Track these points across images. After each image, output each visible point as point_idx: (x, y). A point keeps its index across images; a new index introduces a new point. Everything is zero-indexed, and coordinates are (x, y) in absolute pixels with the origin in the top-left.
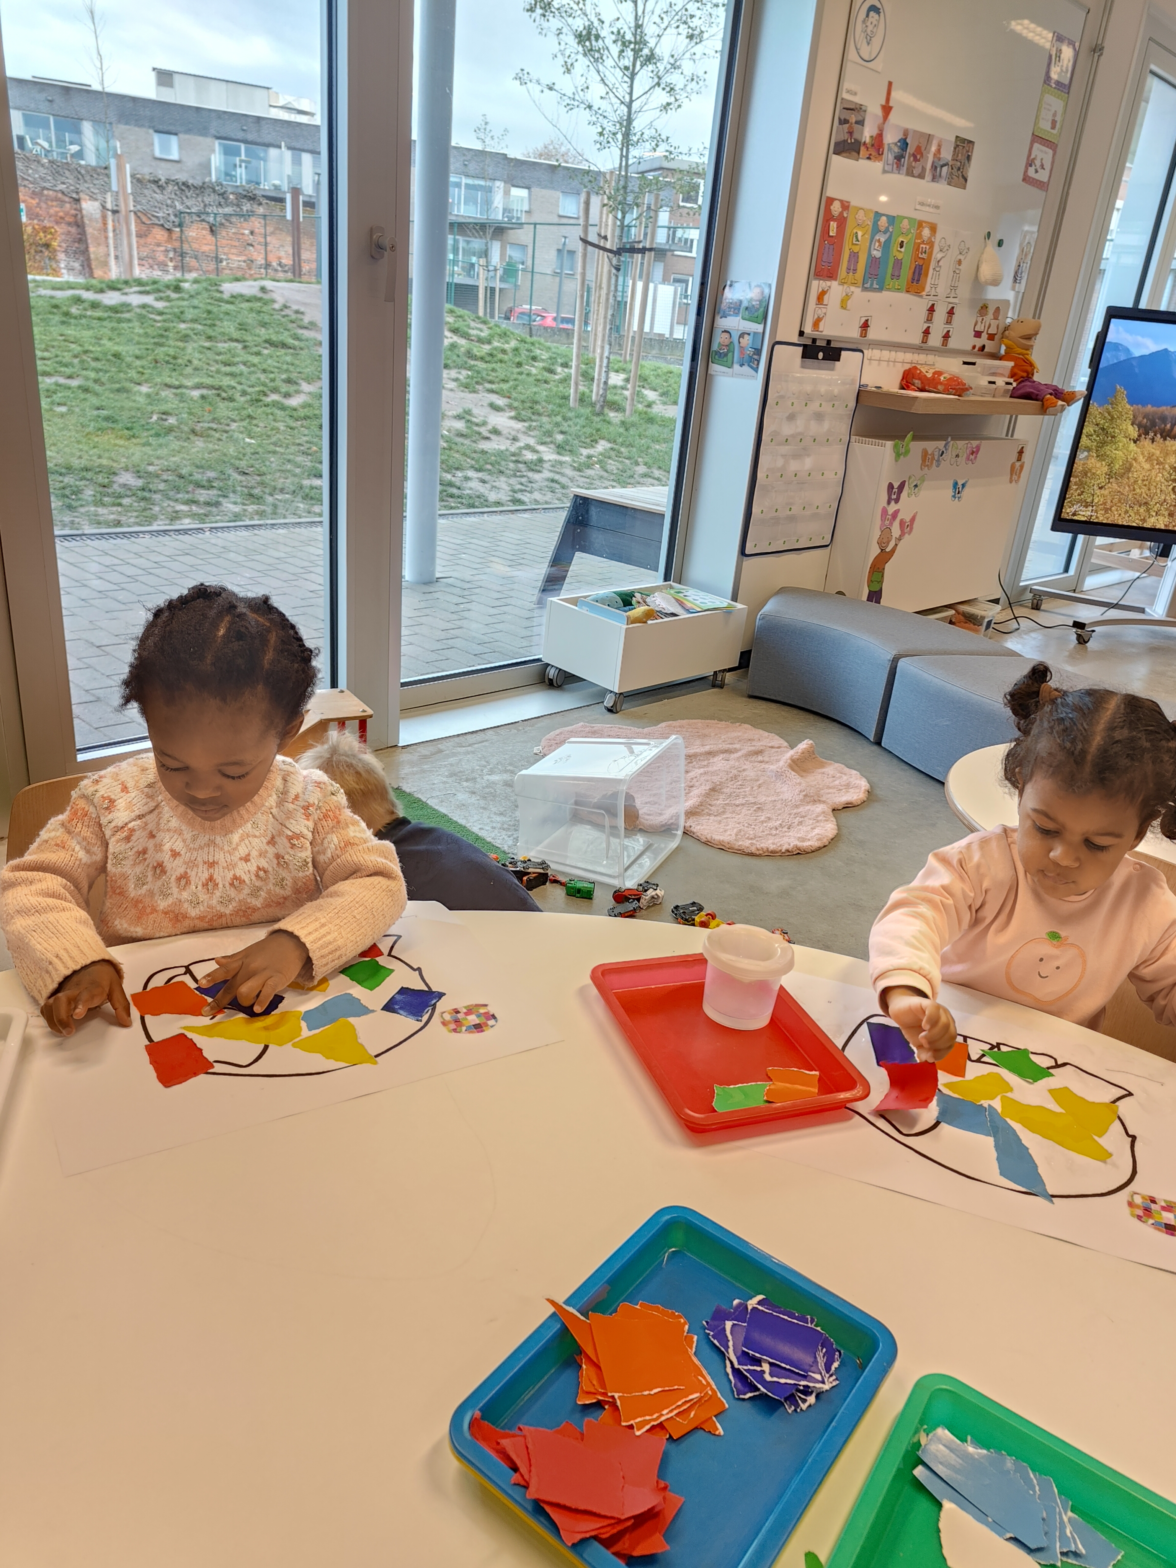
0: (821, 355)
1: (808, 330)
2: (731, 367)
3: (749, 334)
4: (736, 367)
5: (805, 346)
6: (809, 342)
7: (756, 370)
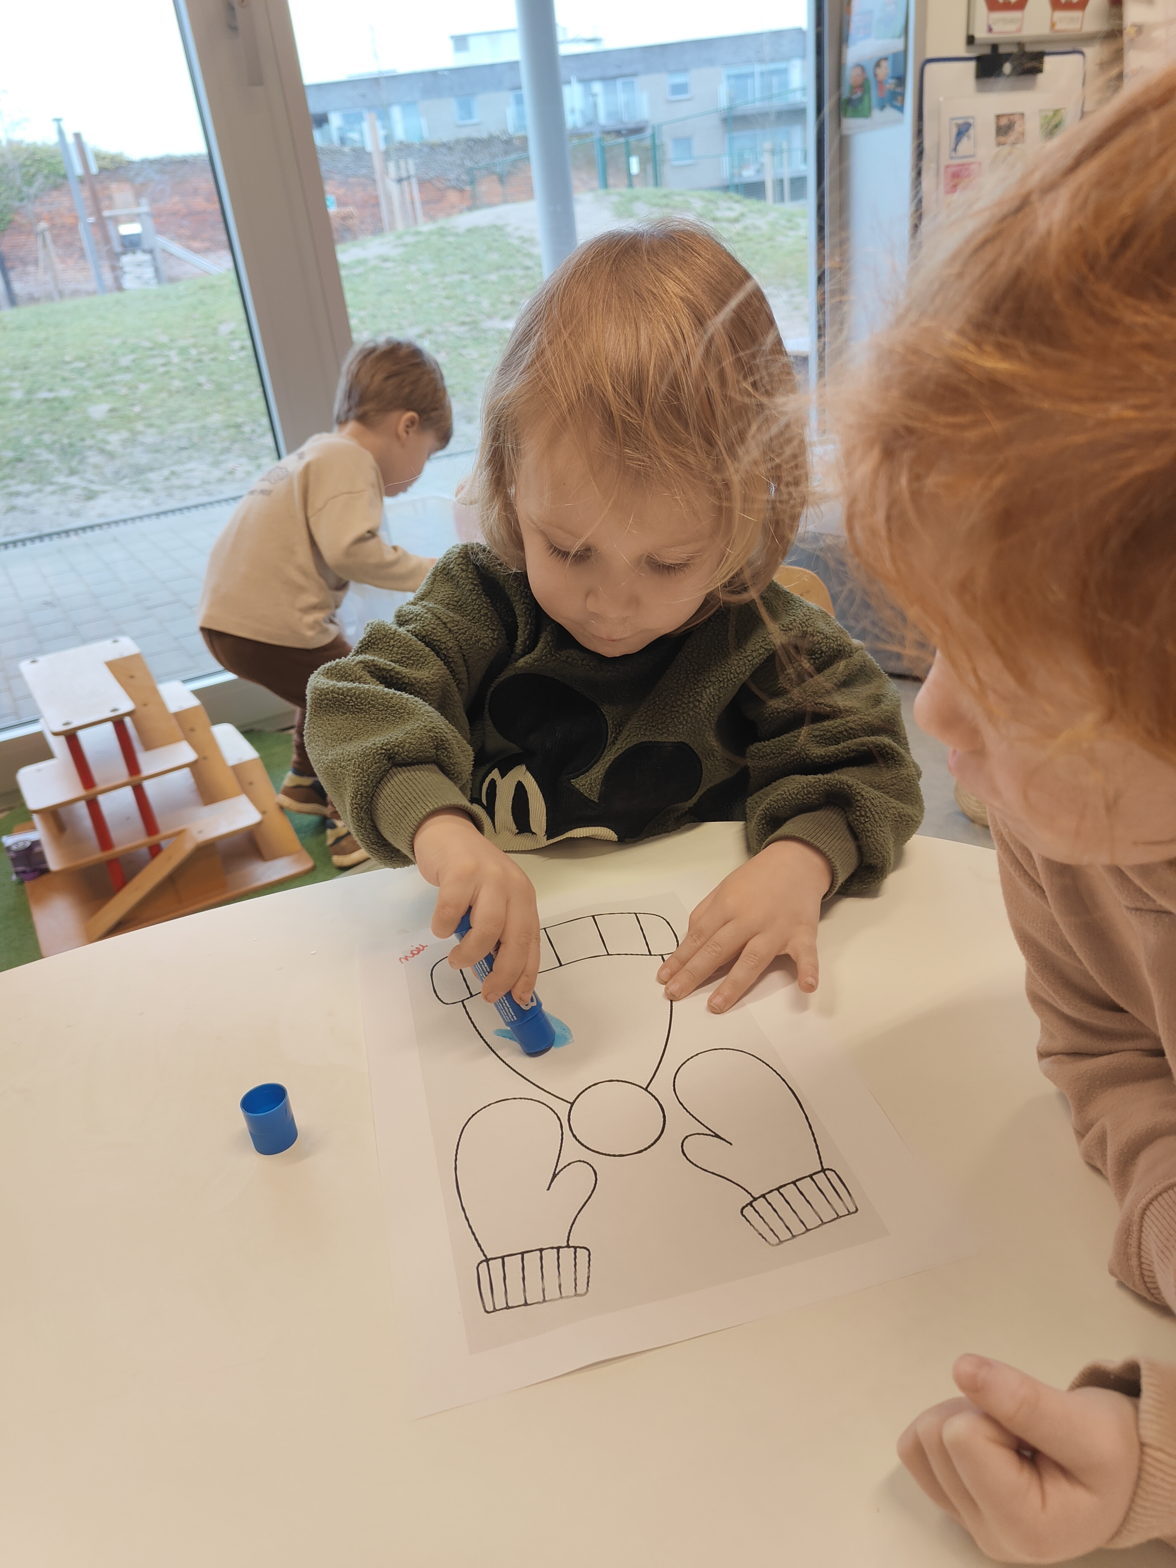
0: (1007, 68)
1: (980, 34)
2: (867, 115)
3: (886, 59)
4: (876, 113)
5: (979, 59)
6: (987, 51)
7: (901, 109)
